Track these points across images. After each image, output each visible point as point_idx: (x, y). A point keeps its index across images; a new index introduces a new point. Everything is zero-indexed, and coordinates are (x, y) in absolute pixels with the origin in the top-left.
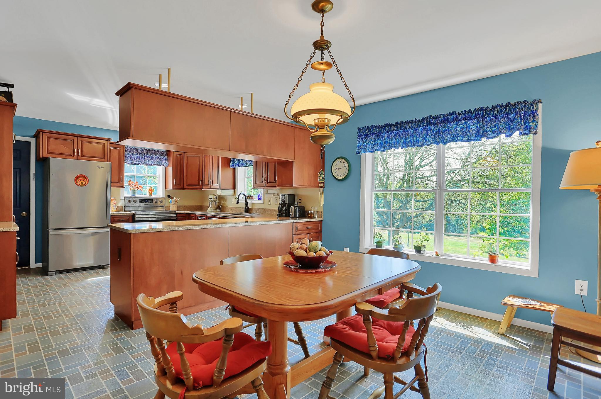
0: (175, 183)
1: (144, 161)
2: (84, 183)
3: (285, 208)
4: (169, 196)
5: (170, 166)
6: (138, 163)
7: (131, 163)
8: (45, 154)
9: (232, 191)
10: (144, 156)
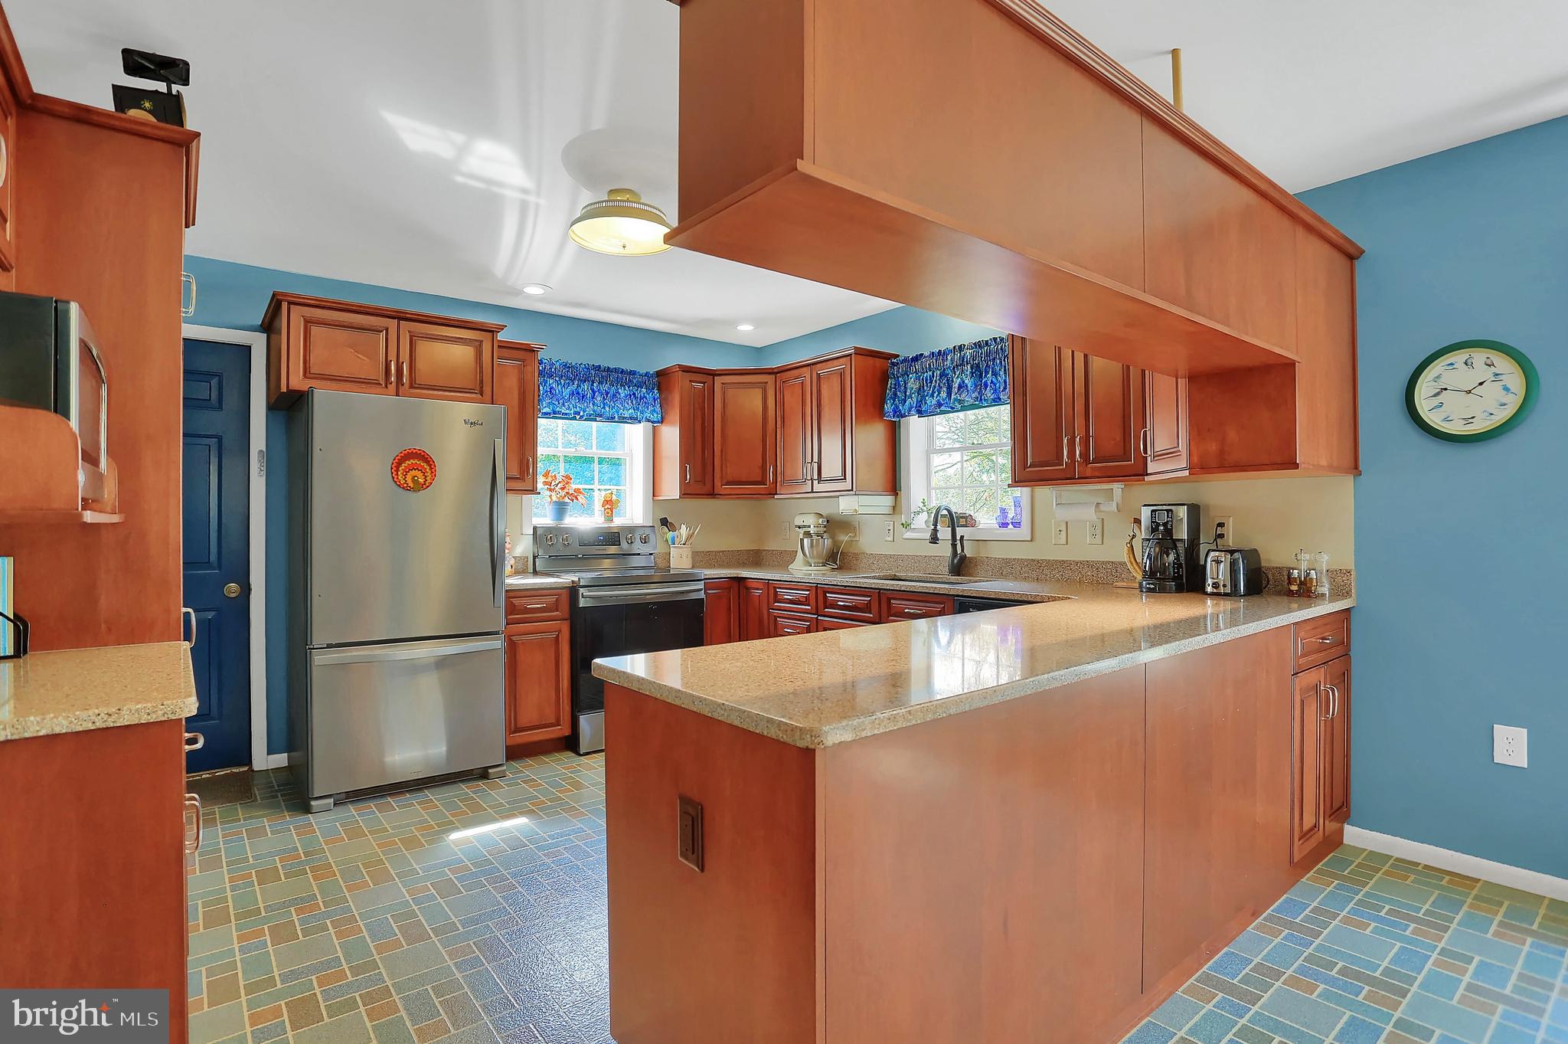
0: (688, 477)
1: (591, 405)
2: (421, 480)
3: (1172, 557)
4: (664, 522)
5: (672, 423)
6: (575, 413)
7: (555, 413)
8: (297, 381)
9: (888, 500)
10: (593, 390)
